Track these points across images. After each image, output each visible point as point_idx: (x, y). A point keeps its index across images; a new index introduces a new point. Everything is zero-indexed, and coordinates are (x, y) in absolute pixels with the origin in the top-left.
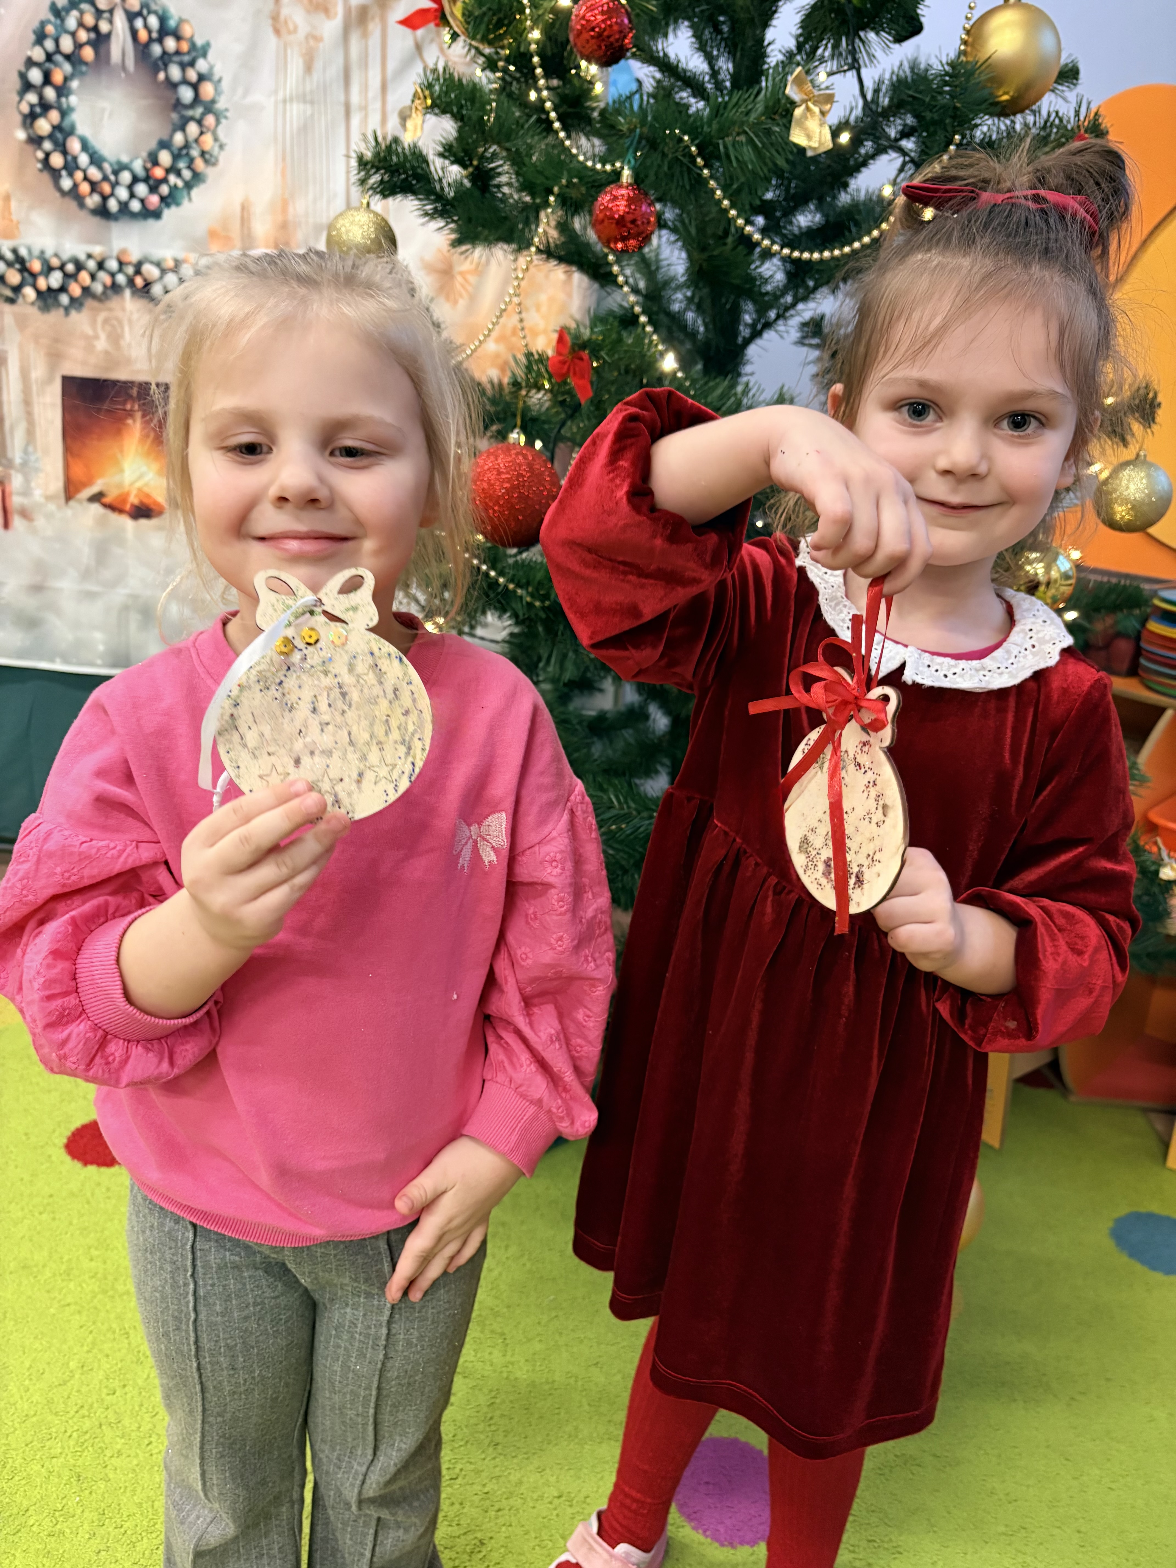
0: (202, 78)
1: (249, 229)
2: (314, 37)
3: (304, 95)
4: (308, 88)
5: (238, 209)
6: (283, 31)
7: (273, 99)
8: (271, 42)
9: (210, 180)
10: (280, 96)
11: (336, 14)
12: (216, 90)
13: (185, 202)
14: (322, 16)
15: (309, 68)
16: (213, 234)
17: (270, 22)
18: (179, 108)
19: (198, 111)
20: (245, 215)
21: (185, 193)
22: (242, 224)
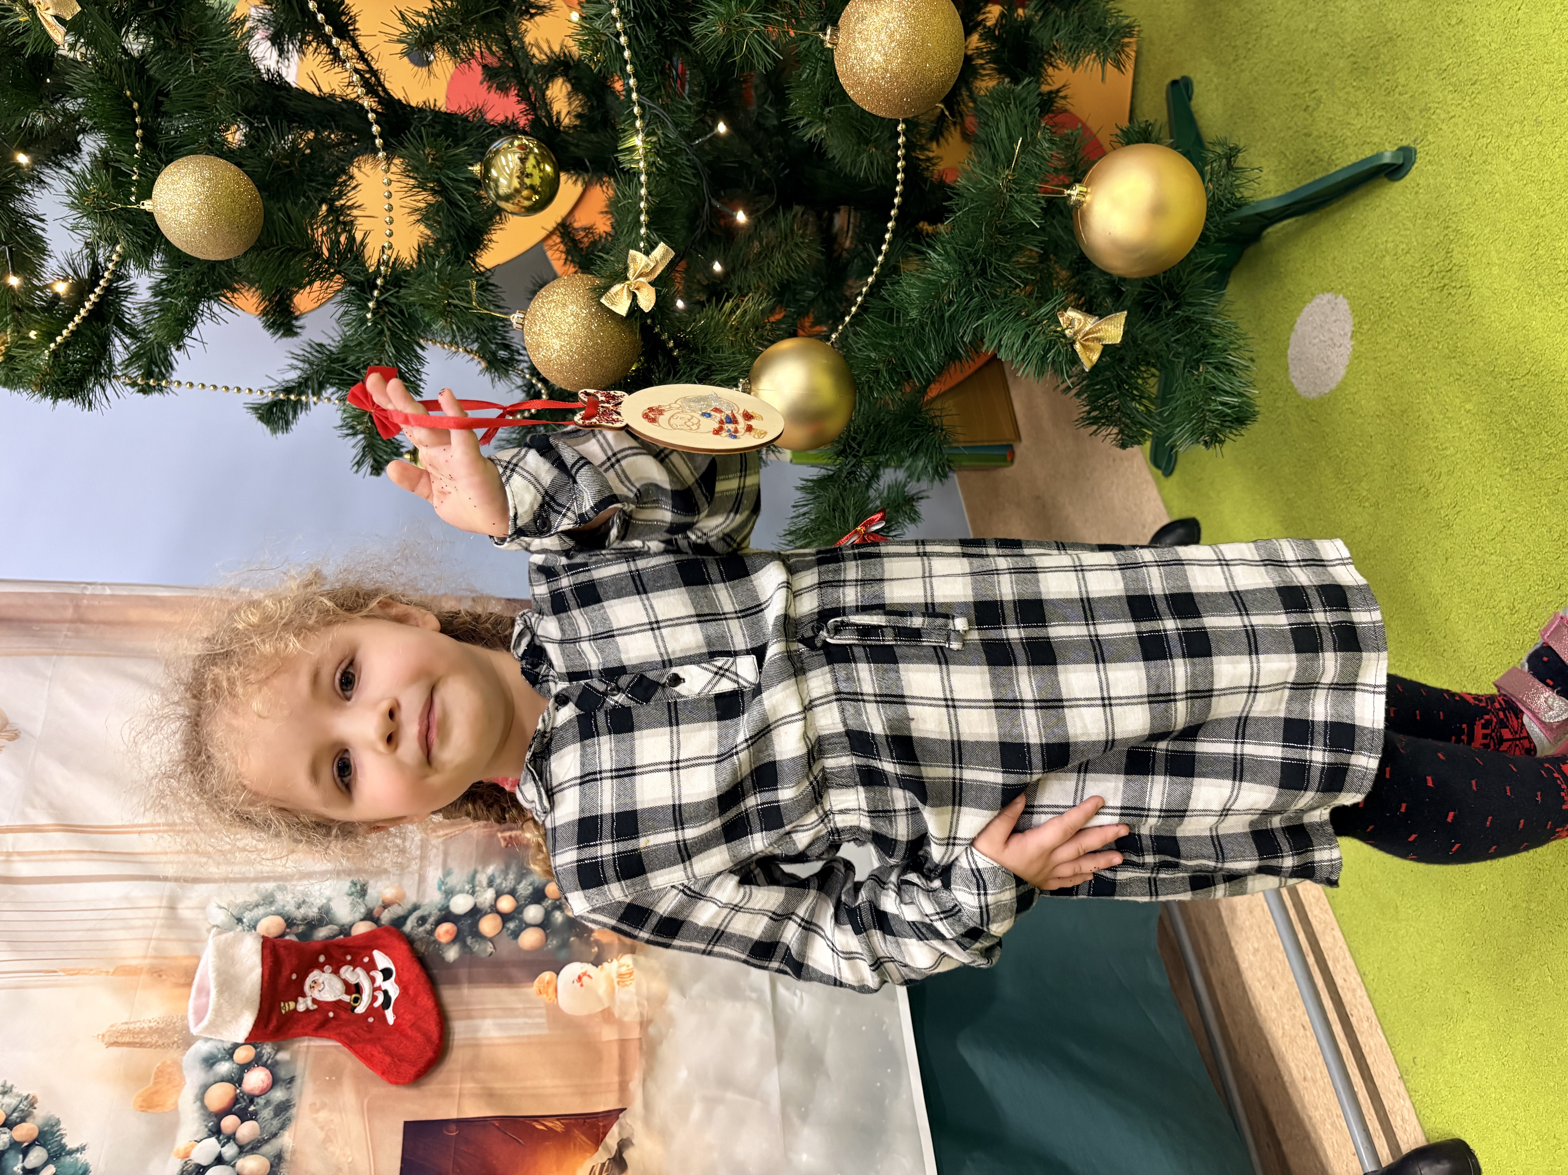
1: (152, 1031)
5: (114, 1050)
9: (58, 1114)
13: (85, 1157)
16: (148, 1104)
20: (126, 1039)
21: (68, 1159)
22: (142, 1045)
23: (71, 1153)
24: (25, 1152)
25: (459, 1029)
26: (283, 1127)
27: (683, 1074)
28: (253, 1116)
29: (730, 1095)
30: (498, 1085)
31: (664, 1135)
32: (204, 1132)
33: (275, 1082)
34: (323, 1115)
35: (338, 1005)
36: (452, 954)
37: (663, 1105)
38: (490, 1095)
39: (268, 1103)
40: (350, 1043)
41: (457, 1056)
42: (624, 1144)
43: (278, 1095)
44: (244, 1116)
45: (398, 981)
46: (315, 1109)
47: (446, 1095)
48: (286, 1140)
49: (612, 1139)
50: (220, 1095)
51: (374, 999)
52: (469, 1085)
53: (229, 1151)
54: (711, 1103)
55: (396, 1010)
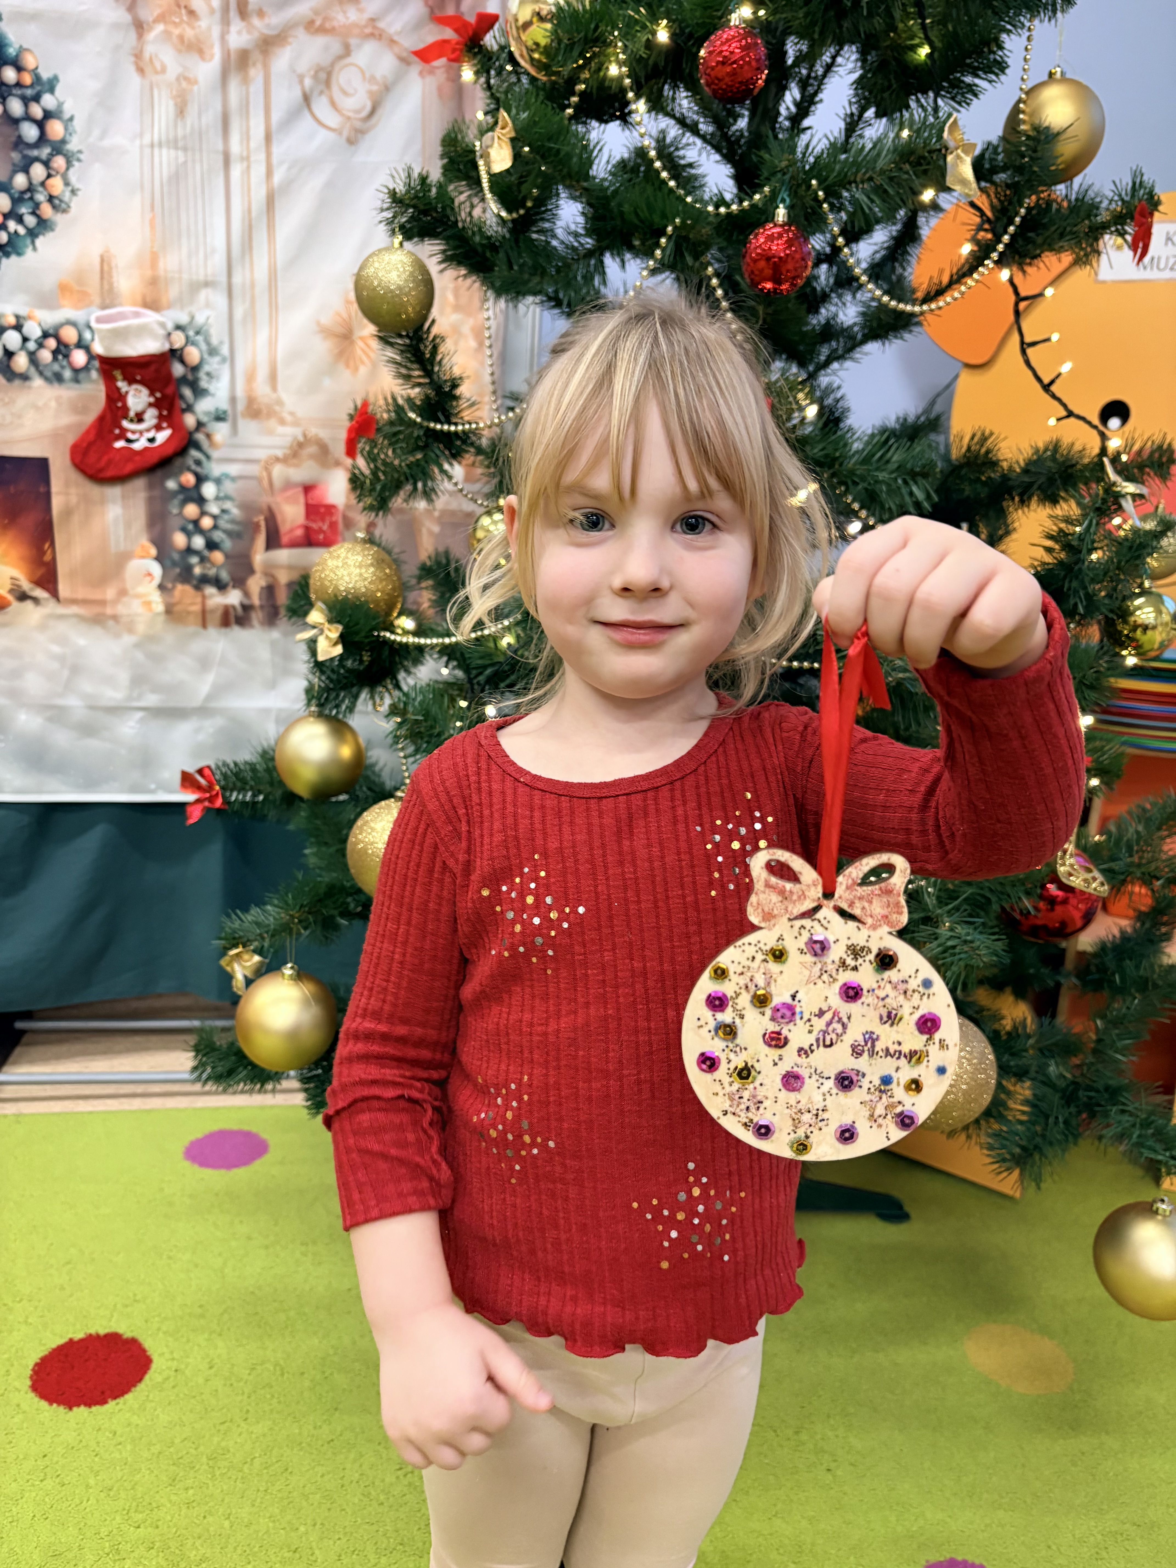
0: (48, 115)
1: (111, 285)
2: (185, 78)
3: (176, 140)
4: (180, 133)
5: (97, 261)
6: (148, 70)
7: (138, 142)
8: (134, 82)
9: (58, 229)
10: (147, 140)
11: (212, 56)
12: (66, 129)
13: (29, 251)
14: (196, 57)
15: (181, 111)
16: (63, 288)
17: (133, 59)
18: (21, 146)
19: (45, 152)
20: (106, 268)
21: (28, 241)
22: (102, 278)
23: (33, 243)
24: (33, 213)
25: (115, 492)
26: (47, 379)
27: (82, 642)
28: (55, 359)
29: (66, 673)
30: (76, 518)
31: (42, 627)
32: (46, 327)
33: (76, 371)
34: (53, 404)
35: (125, 409)
36: (171, 485)
37: (62, 627)
38: (68, 513)
39: (63, 367)
40: (101, 419)
41: (95, 490)
42: (36, 600)
43: (67, 374)
44: (55, 353)
45: (146, 449)
46: (58, 399)
47: (67, 484)
48: (38, 382)
49: (39, 593)
50: (70, 335)
51: (133, 432)
52: (74, 500)
53: (31, 346)
54: (61, 659)
55: (123, 448)
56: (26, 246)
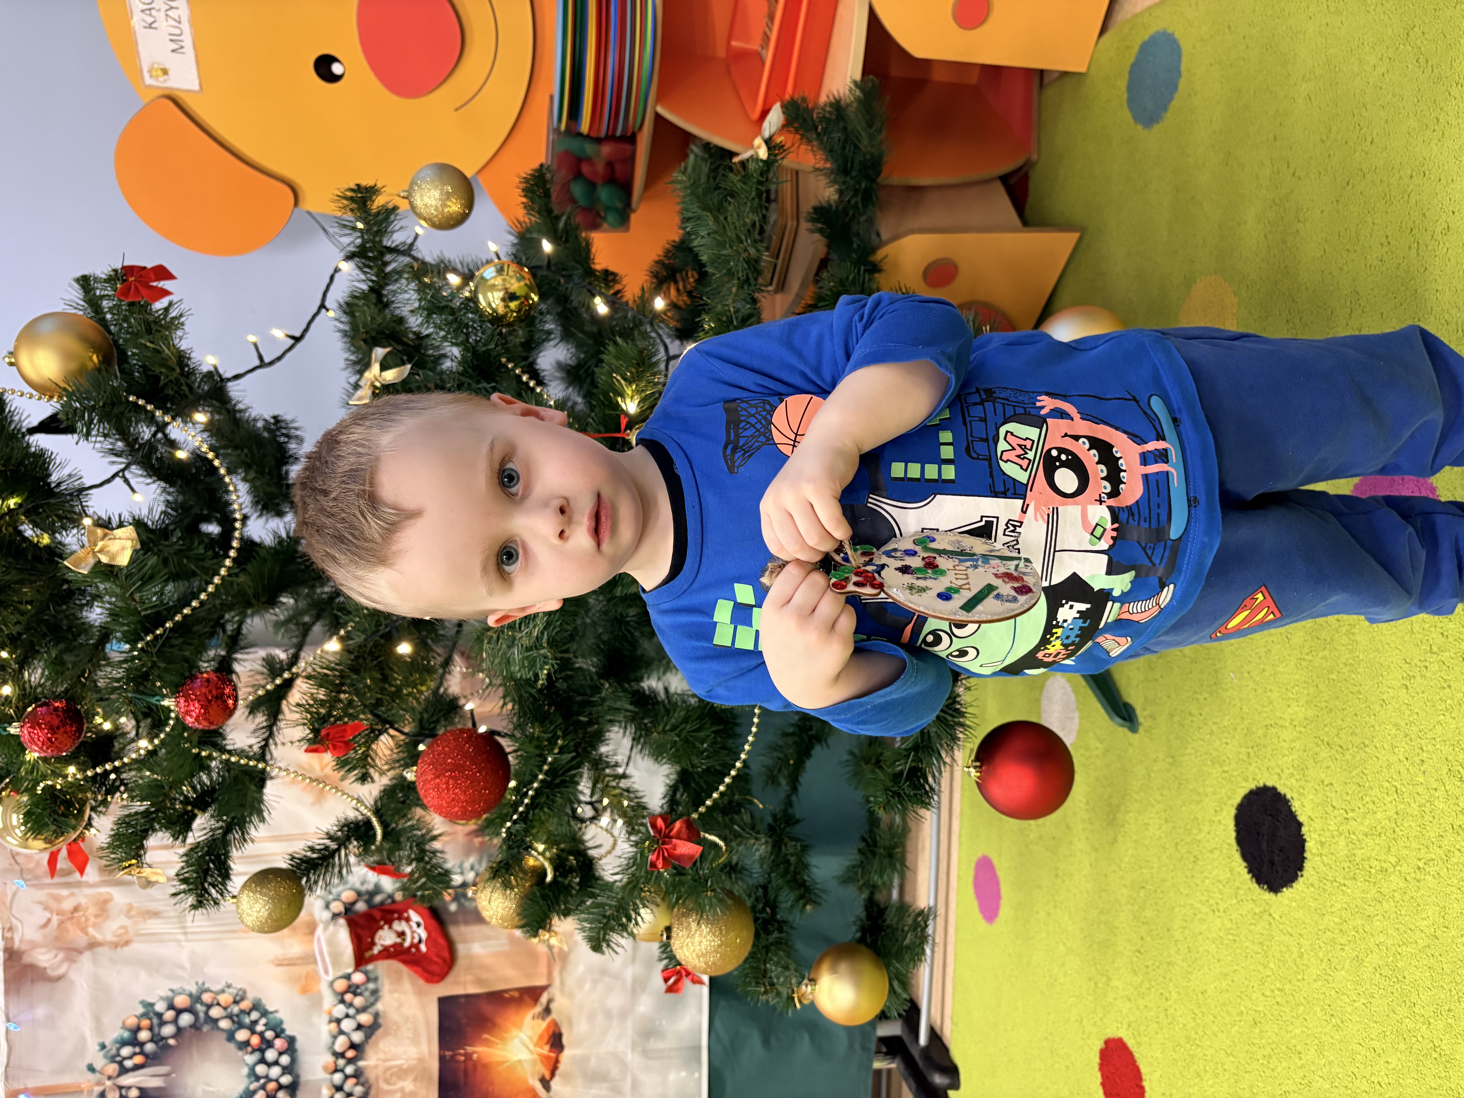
0: (171, 1007)
1: (298, 958)
2: (129, 911)
3: (178, 917)
4: (172, 914)
5: (281, 968)
6: (126, 938)
7: (184, 943)
8: (136, 947)
9: (259, 996)
10: (182, 937)
11: (108, 893)
12: (180, 994)
13: (279, 1015)
14: (110, 905)
15: (156, 914)
16: (305, 991)
17: (119, 949)
18: (198, 1025)
19: (200, 1008)
20: (285, 962)
21: (271, 1016)
22: (294, 965)
23: (271, 1013)
24: (249, 1014)
25: (461, 949)
26: (377, 1000)
27: (581, 968)
28: (360, 994)
29: (606, 979)
30: (484, 975)
31: (571, 996)
32: (336, 1002)
33: (368, 980)
34: (396, 995)
35: (395, 945)
36: (453, 907)
37: (571, 981)
38: (480, 981)
39: (366, 989)
40: (405, 962)
41: (461, 963)
42: (550, 1001)
43: (371, 986)
44: (355, 994)
45: (426, 928)
46: (391, 992)
47: (457, 983)
48: (379, 1006)
49: (544, 999)
50: (341, 985)
51: (413, 938)
52: (469, 978)
53: (351, 1011)
54: (595, 982)
55: (426, 945)
56: (275, 1018)
